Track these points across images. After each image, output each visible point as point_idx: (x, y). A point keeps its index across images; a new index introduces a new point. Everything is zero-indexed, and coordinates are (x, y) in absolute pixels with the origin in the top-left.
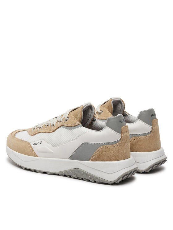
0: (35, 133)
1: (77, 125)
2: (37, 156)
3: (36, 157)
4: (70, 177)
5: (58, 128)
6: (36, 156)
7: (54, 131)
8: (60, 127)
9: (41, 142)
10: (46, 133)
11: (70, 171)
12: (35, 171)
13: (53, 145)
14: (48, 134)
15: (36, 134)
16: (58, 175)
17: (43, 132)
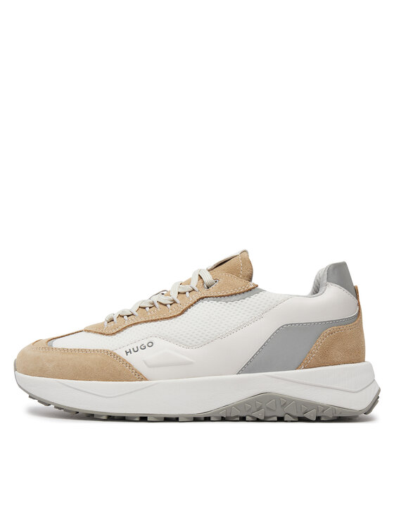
0: (121, 327)
1: (250, 290)
2: (146, 380)
3: (144, 382)
4: (243, 419)
5: (192, 305)
6: (142, 379)
7: (182, 313)
8: (198, 300)
9: (150, 344)
10: (155, 320)
11: (245, 403)
12: (143, 419)
13: (188, 344)
14: (167, 321)
15: (125, 328)
16: (207, 419)
17: (146, 322)
